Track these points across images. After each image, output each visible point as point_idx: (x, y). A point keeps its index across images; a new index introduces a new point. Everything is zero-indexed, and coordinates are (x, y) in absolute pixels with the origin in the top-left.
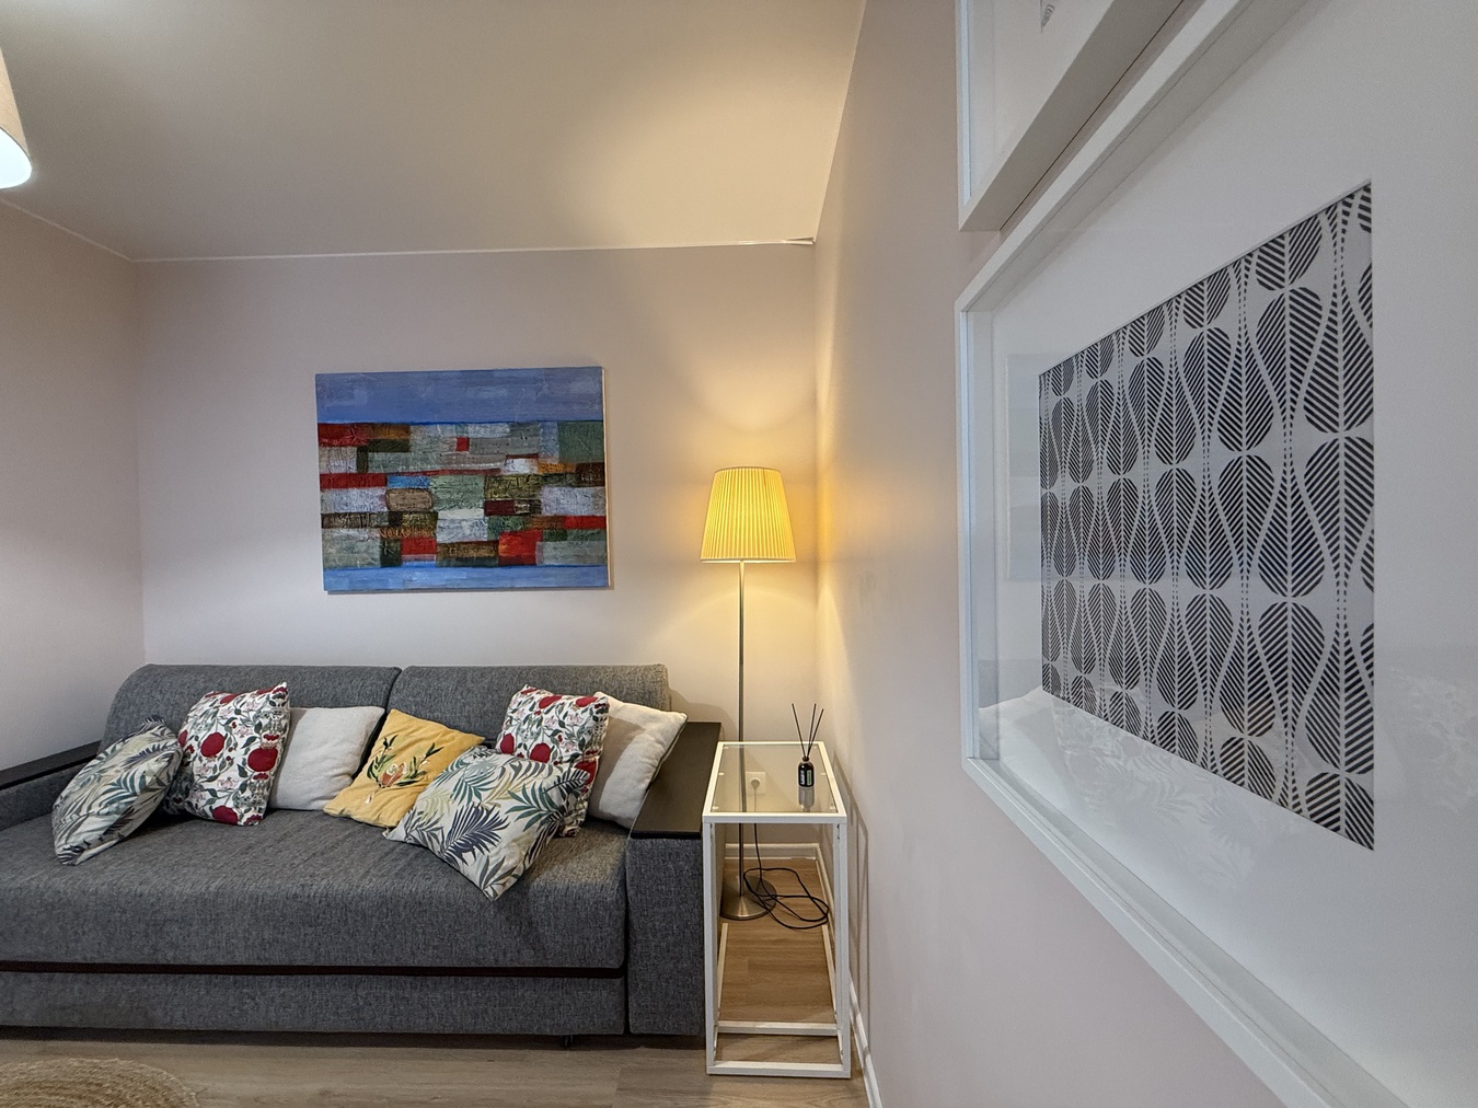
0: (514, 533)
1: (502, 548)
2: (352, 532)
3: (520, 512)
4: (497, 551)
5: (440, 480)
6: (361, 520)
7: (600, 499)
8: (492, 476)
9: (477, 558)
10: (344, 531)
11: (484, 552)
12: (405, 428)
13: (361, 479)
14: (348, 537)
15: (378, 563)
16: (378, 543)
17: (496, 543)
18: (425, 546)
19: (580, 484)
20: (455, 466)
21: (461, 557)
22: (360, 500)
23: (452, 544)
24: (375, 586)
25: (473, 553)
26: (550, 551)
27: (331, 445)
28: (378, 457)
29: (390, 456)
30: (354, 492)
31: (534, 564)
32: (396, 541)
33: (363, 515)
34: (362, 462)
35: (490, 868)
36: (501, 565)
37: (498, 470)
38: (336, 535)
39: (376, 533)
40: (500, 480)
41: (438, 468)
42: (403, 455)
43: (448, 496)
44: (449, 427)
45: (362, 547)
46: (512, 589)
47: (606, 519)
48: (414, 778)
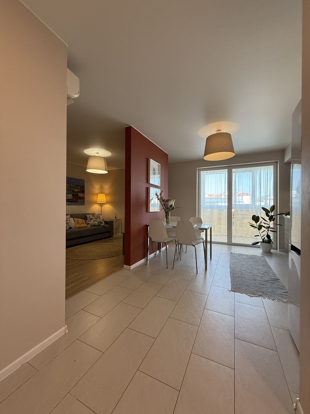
0: (75, 198)
7: (84, 195)
8: (73, 191)
11: (72, 200)
19: (82, 193)
23: (68, 199)
26: (79, 200)
36: (74, 202)
43: (68, 193)
44: (68, 184)
46: (75, 205)
47: (84, 197)
48: (83, 223)
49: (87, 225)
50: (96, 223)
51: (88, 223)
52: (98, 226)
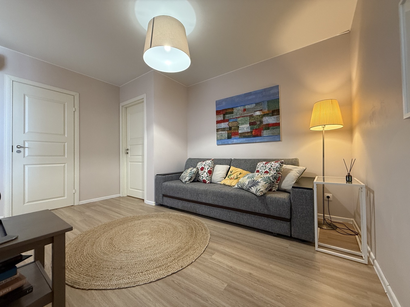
0: (256, 129)
1: (253, 133)
2: (222, 132)
3: (257, 124)
4: (252, 134)
5: (240, 119)
6: (223, 129)
7: (278, 119)
8: (251, 116)
9: (248, 136)
10: (220, 132)
11: (249, 134)
12: (232, 109)
13: (224, 121)
14: (221, 133)
15: (227, 138)
16: (227, 134)
17: (252, 132)
18: (236, 134)
19: (273, 115)
20: (243, 115)
21: (244, 135)
22: (224, 125)
23: (242, 133)
24: (226, 143)
25: (247, 135)
26: (265, 133)
27: (218, 115)
28: (227, 116)
29: (229, 115)
30: (222, 124)
31: (261, 136)
32: (230, 133)
33: (224, 128)
34: (224, 117)
35: (258, 190)
36: (253, 137)
37: (253, 115)
38: (219, 133)
39: (226, 132)
40: (253, 117)
41: (239, 116)
42: (232, 114)
43: (241, 122)
44: (241, 107)
45: (224, 135)
46: (256, 142)
47: (279, 123)
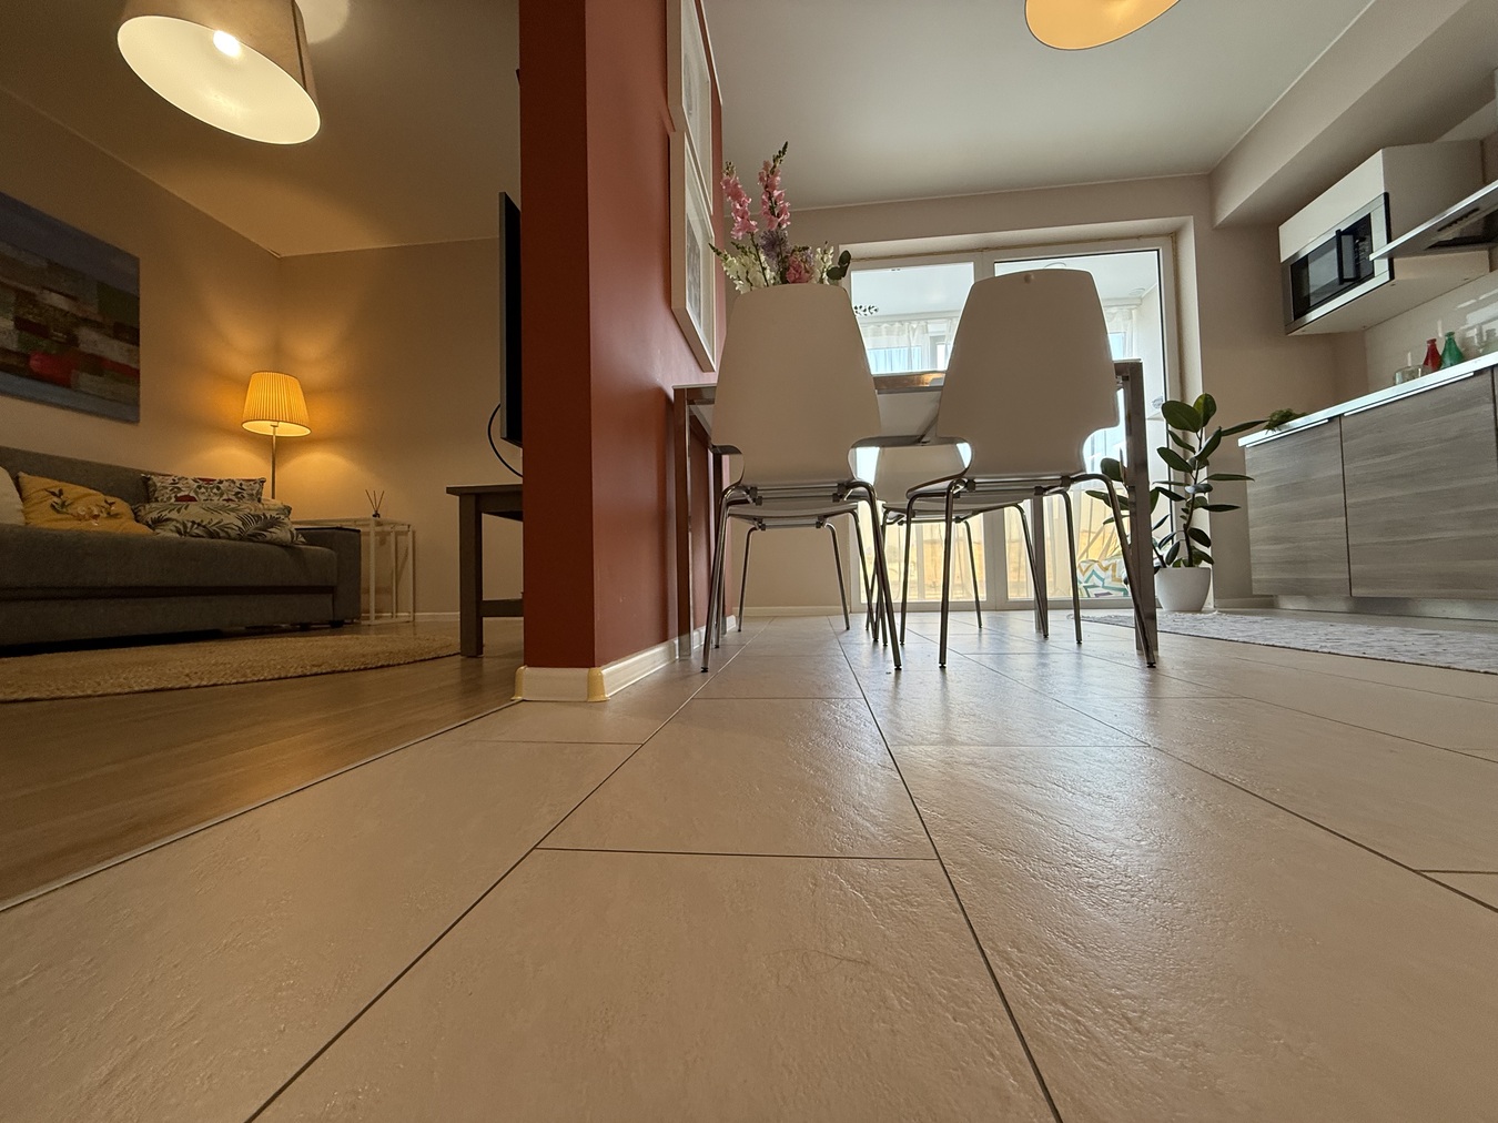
0: (48, 355)
1: (33, 363)
3: (55, 338)
4: (27, 363)
7: (134, 355)
9: (3, 364)
11: (13, 361)
19: (117, 337)
26: (85, 380)
36: (33, 378)
37: (34, 295)
40: (34, 303)
46: (43, 402)
47: (138, 372)
48: (110, 516)
49: (143, 530)
50: (231, 520)
51: (155, 515)
52: (241, 538)
